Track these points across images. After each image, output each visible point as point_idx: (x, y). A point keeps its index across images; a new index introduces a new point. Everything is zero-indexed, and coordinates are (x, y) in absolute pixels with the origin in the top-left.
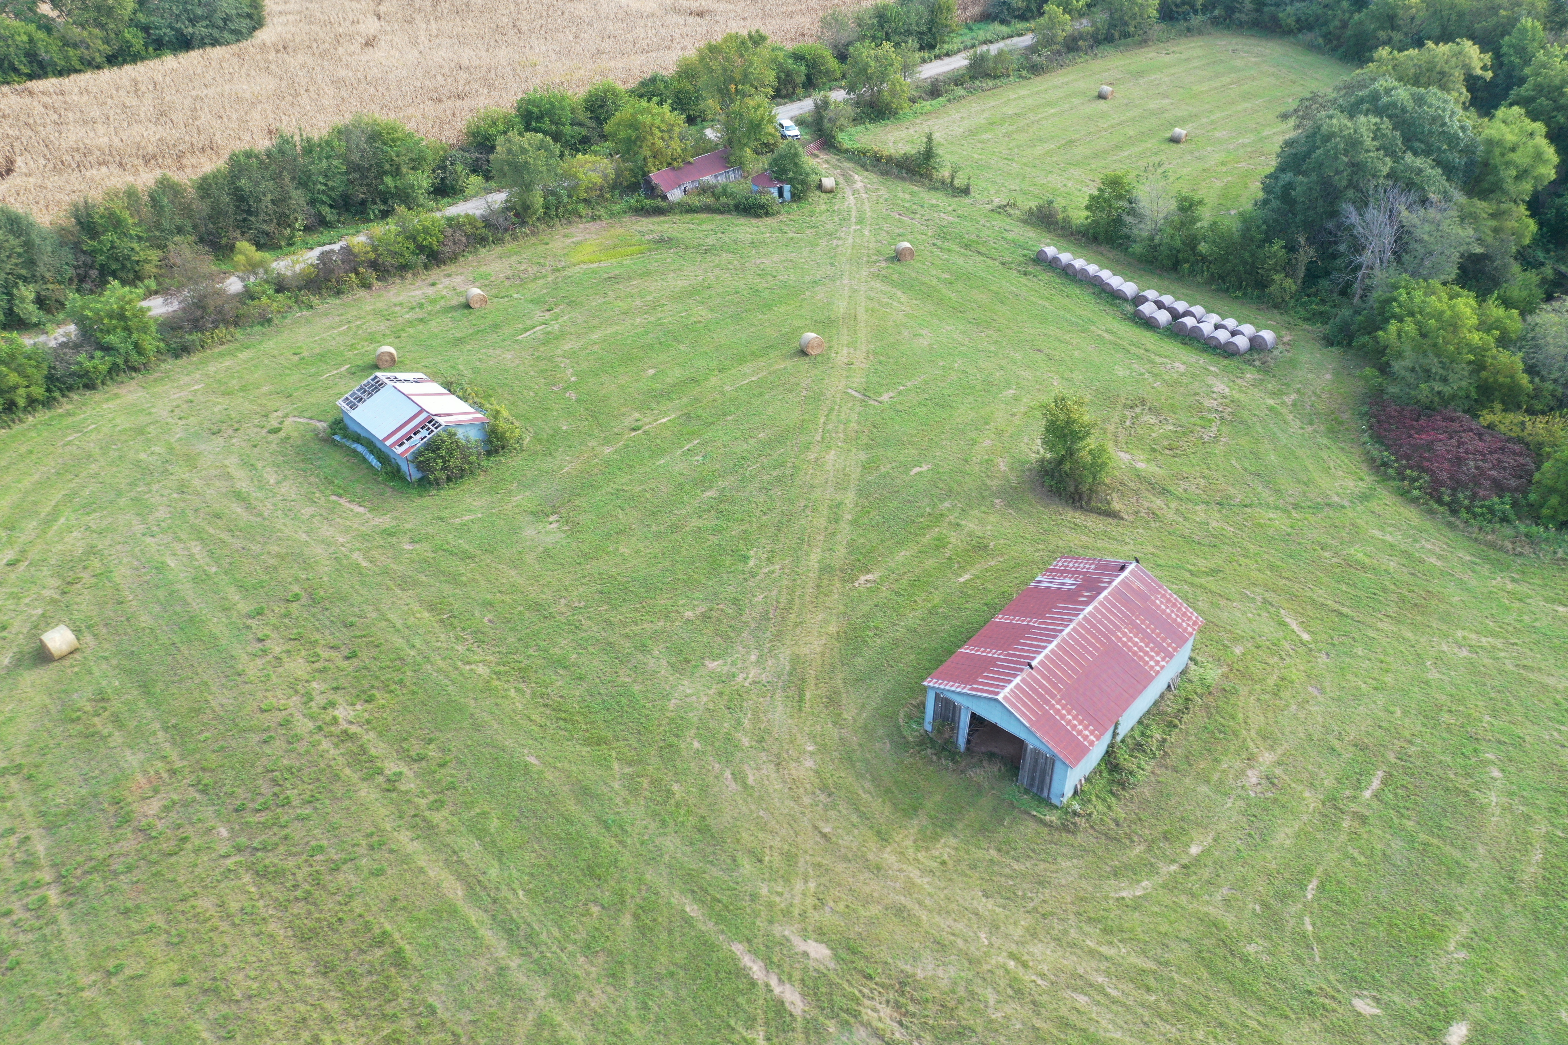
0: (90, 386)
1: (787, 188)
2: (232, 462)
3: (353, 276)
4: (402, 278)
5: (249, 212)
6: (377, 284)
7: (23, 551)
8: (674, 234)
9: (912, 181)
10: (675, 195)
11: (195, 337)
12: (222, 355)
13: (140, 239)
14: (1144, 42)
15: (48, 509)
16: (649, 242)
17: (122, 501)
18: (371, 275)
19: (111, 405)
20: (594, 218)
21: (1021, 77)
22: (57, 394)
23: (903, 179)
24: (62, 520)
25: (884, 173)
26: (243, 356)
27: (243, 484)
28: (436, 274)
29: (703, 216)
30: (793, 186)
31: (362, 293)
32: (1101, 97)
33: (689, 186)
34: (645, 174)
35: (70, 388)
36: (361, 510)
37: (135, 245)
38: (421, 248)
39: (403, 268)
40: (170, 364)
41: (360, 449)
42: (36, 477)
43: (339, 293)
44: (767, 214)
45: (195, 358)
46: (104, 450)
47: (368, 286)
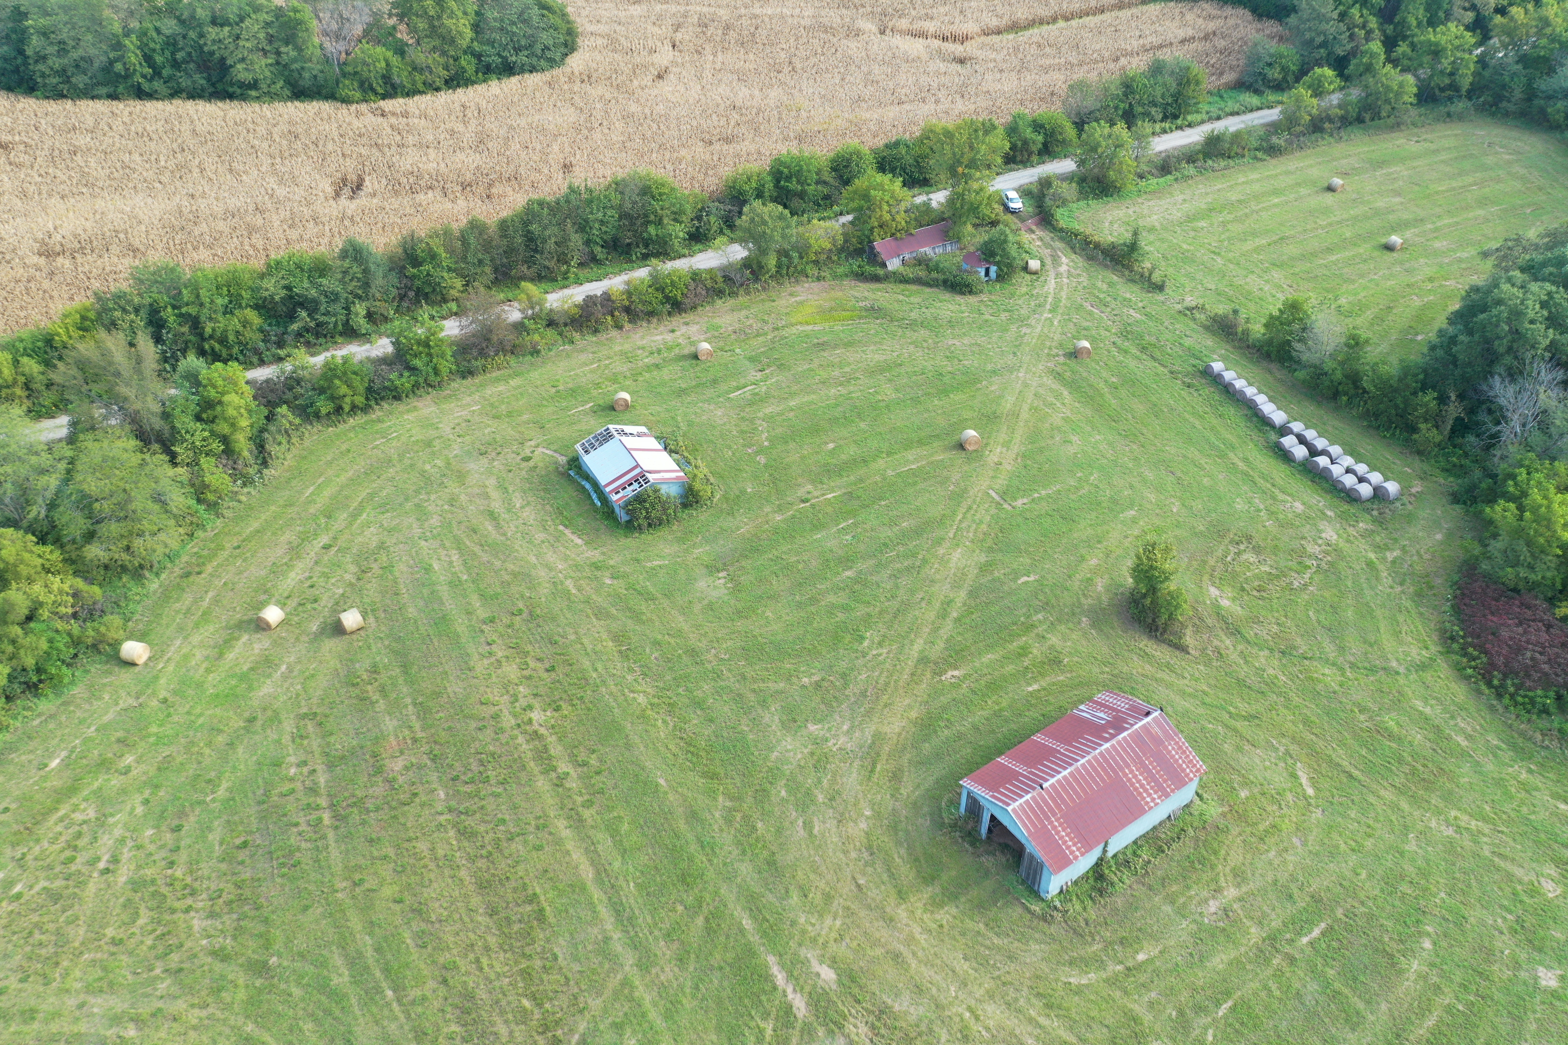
0: (397, 398)
1: (993, 269)
2: (491, 482)
3: (609, 318)
4: (649, 322)
5: (536, 251)
6: (627, 326)
7: (335, 538)
8: (885, 305)
9: (1114, 270)
10: (893, 264)
11: (479, 363)
12: (498, 380)
13: (450, 269)
14: (1397, 126)
15: (355, 504)
16: (862, 309)
17: (409, 505)
18: (624, 318)
19: (410, 417)
20: (819, 279)
21: (1255, 158)
22: (372, 403)
23: (1106, 267)
24: (364, 515)
25: (1090, 258)
26: (513, 383)
27: (497, 505)
28: (676, 321)
29: (913, 287)
30: (1000, 269)
31: (614, 333)
32: (1330, 189)
33: (907, 256)
34: (871, 242)
35: (382, 399)
36: (579, 541)
37: (445, 274)
38: (667, 298)
39: (651, 314)
40: (457, 384)
41: (588, 486)
42: (350, 473)
43: (596, 331)
44: (971, 292)
45: (477, 380)
46: (401, 456)
47: (619, 327)
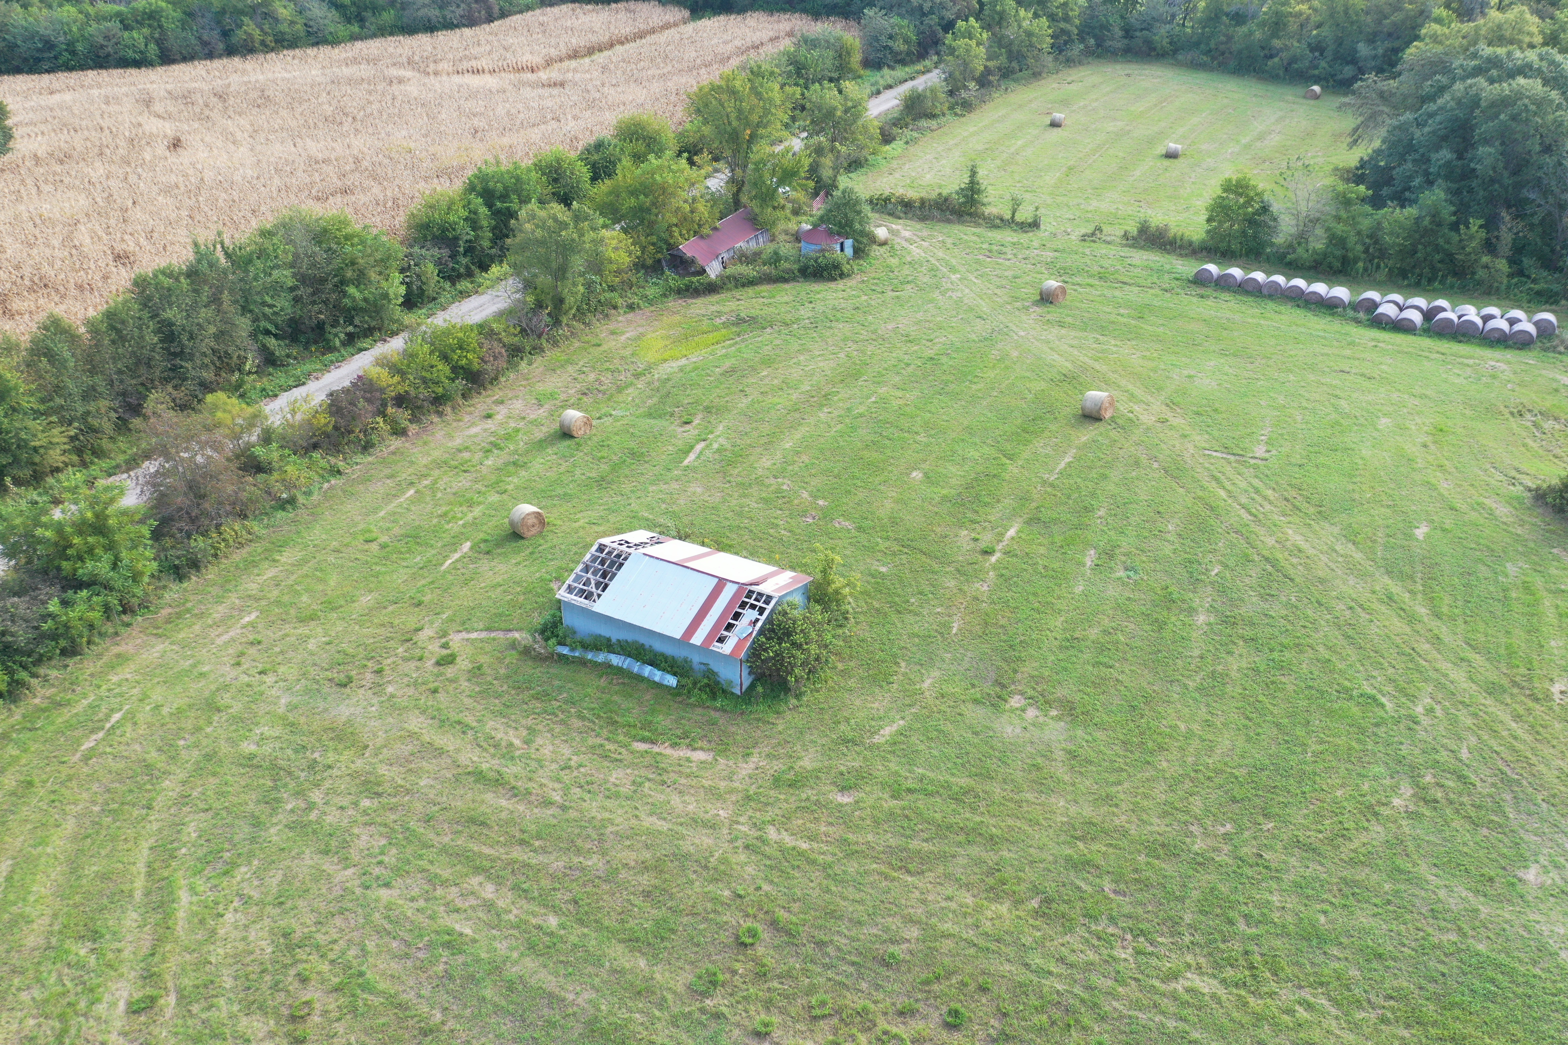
1: (848, 243)
3: (380, 419)
6: (413, 428)
10: (714, 270)
12: (251, 564)
15: (140, 884)
18: (402, 416)
20: (631, 307)
23: (949, 221)
25: (923, 219)
26: (287, 557)
28: (481, 402)
29: (764, 288)
30: (856, 240)
31: (396, 443)
32: (1054, 124)
33: (726, 256)
36: (700, 756)
39: (438, 401)
40: (173, 592)
43: (367, 447)
46: (168, 749)
47: (399, 432)
